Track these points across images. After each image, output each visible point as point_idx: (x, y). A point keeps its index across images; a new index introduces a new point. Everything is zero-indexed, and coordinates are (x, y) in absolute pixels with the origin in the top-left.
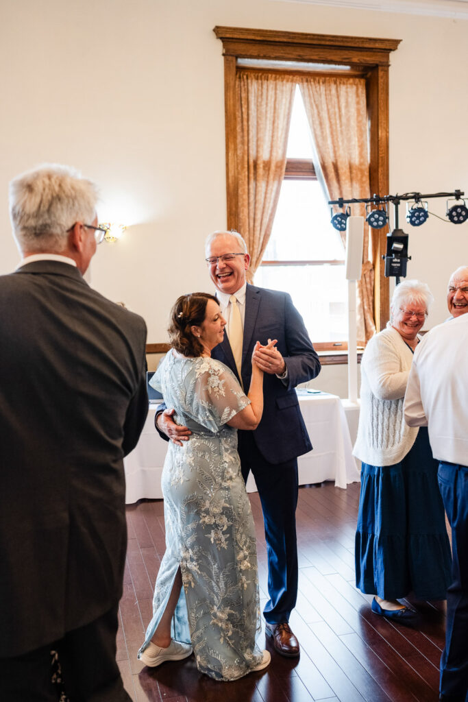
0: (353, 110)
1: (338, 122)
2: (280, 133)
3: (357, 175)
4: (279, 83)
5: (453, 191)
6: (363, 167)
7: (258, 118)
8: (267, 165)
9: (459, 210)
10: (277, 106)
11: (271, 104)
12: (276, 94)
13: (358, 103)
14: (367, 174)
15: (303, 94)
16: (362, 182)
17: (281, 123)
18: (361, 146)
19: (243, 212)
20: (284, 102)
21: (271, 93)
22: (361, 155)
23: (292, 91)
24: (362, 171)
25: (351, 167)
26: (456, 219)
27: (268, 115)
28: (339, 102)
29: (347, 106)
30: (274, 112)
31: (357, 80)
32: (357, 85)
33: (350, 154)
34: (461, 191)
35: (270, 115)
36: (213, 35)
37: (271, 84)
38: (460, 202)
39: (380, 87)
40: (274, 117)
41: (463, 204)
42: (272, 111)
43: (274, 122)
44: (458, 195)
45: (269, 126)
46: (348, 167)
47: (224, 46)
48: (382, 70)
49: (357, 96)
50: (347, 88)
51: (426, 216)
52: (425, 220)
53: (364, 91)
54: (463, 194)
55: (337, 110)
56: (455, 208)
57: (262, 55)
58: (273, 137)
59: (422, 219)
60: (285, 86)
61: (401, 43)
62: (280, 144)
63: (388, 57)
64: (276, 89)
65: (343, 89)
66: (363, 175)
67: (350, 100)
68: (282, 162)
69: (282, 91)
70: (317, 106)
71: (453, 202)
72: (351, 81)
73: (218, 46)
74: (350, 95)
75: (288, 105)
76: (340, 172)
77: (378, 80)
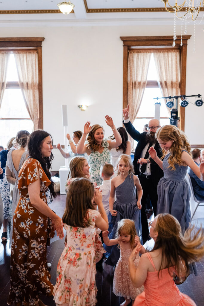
0: (174, 62)
1: (168, 66)
2: (145, 71)
3: (175, 86)
4: (145, 53)
5: (198, 95)
6: (177, 83)
7: (137, 67)
8: (140, 83)
9: (199, 102)
10: (144, 62)
11: (142, 61)
12: (144, 57)
13: (176, 59)
14: (178, 85)
15: (154, 57)
16: (176, 88)
17: (146, 68)
18: (177, 75)
19: (130, 100)
20: (147, 60)
21: (142, 57)
22: (177, 78)
23: (150, 56)
24: (177, 84)
25: (172, 83)
26: (198, 105)
27: (141, 65)
28: (168, 59)
29: (172, 60)
30: (143, 64)
31: (176, 50)
32: (176, 52)
33: (172, 78)
34: (200, 95)
35: (141, 66)
36: (120, 39)
37: (142, 54)
38: (200, 99)
39: (183, 53)
40: (143, 66)
41: (201, 99)
42: (142, 64)
43: (143, 68)
44: (199, 96)
45: (141, 69)
46: (171, 83)
47: (124, 43)
48: (184, 47)
49: (176, 56)
50: (172, 53)
51: (187, 103)
52: (187, 105)
53: (179, 54)
54: (201, 96)
55: (167, 62)
56: (198, 101)
57: (137, 45)
58: (142, 73)
59: (186, 104)
60: (147, 55)
61: (191, 37)
62: (145, 75)
63: (187, 42)
64: (144, 56)
65: (170, 54)
66: (177, 86)
67: (173, 58)
68: (145, 82)
69: (146, 56)
70: (159, 61)
71: (197, 98)
72: (174, 51)
73: (121, 43)
74: (173, 56)
75: (148, 61)
76: (168, 85)
77: (182, 50)
